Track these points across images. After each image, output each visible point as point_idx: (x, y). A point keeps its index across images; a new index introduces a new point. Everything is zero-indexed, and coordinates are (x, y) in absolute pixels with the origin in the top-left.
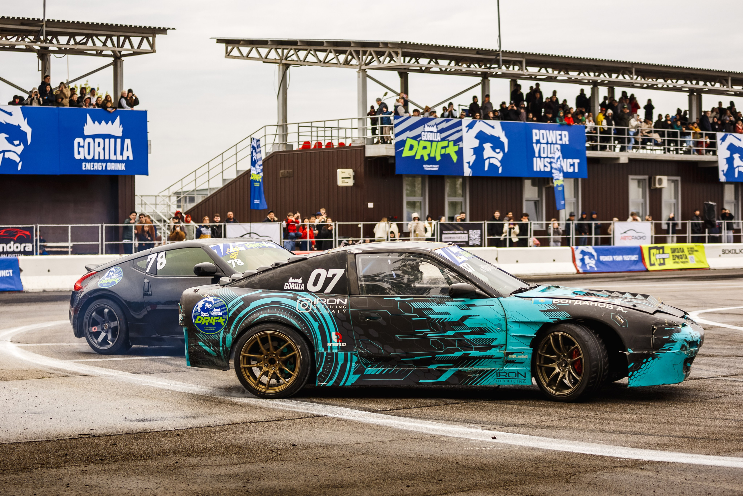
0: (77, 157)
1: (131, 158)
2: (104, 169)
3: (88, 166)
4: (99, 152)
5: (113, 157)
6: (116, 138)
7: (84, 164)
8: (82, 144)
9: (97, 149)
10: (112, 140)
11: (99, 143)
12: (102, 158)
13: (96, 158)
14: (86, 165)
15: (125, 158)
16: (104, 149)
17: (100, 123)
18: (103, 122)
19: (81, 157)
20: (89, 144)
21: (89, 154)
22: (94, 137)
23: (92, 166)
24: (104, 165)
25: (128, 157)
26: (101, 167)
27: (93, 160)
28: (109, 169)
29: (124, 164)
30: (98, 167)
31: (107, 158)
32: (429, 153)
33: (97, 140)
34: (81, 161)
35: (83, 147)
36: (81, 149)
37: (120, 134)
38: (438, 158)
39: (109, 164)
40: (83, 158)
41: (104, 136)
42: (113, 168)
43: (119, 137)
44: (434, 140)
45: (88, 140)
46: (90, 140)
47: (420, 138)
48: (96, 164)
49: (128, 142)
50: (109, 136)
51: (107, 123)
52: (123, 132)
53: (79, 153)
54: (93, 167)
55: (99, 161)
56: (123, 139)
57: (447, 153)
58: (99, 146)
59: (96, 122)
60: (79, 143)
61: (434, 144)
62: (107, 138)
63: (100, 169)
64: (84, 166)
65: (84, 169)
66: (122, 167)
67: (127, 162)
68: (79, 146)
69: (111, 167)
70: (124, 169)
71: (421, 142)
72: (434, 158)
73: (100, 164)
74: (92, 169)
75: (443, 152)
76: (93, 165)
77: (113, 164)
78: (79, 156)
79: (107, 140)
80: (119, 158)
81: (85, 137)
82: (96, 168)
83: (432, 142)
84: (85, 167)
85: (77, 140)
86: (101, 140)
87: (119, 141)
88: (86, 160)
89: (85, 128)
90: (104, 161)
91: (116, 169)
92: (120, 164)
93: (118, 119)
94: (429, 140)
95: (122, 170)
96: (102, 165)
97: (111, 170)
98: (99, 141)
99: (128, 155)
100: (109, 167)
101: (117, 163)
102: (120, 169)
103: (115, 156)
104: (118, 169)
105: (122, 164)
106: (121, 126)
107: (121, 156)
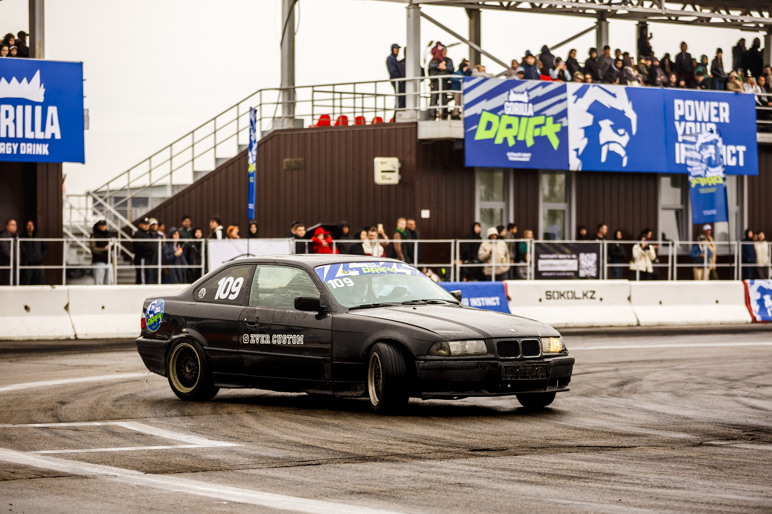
1: (58, 136)
2: (15, 152)
5: (29, 135)
6: (34, 104)
9: (4, 122)
10: (28, 108)
11: (7, 112)
12: (12, 135)
13: (3, 135)
15: (48, 136)
16: (15, 121)
17: (9, 81)
18: (14, 80)
24: (15, 146)
25: (53, 135)
26: (10, 149)
28: (22, 152)
29: (47, 145)
31: (20, 135)
32: (515, 134)
33: (4, 108)
37: (41, 99)
38: (530, 143)
39: (23, 145)
41: (15, 102)
42: (29, 151)
43: (38, 104)
44: (524, 114)
47: (502, 112)
48: (3, 144)
49: (53, 110)
50: (24, 102)
51: (20, 81)
52: (45, 95)
55: (7, 140)
56: (45, 106)
57: (543, 134)
58: (7, 116)
59: (3, 79)
61: (524, 120)
63: (9, 152)
66: (43, 150)
67: (51, 142)
69: (27, 149)
70: (47, 153)
71: (503, 117)
72: (524, 142)
73: (9, 144)
75: (537, 132)
77: (29, 145)
79: (20, 108)
80: (39, 135)
83: (520, 117)
86: (10, 108)
87: (38, 109)
90: (16, 140)
91: (34, 153)
92: (41, 145)
93: (37, 75)
94: (515, 114)
95: (44, 154)
96: (12, 147)
97: (26, 154)
98: (7, 109)
99: (53, 132)
100: (23, 150)
101: (36, 143)
102: (40, 153)
103: (33, 133)
104: (37, 153)
105: (44, 145)
106: (42, 85)
107: (43, 133)
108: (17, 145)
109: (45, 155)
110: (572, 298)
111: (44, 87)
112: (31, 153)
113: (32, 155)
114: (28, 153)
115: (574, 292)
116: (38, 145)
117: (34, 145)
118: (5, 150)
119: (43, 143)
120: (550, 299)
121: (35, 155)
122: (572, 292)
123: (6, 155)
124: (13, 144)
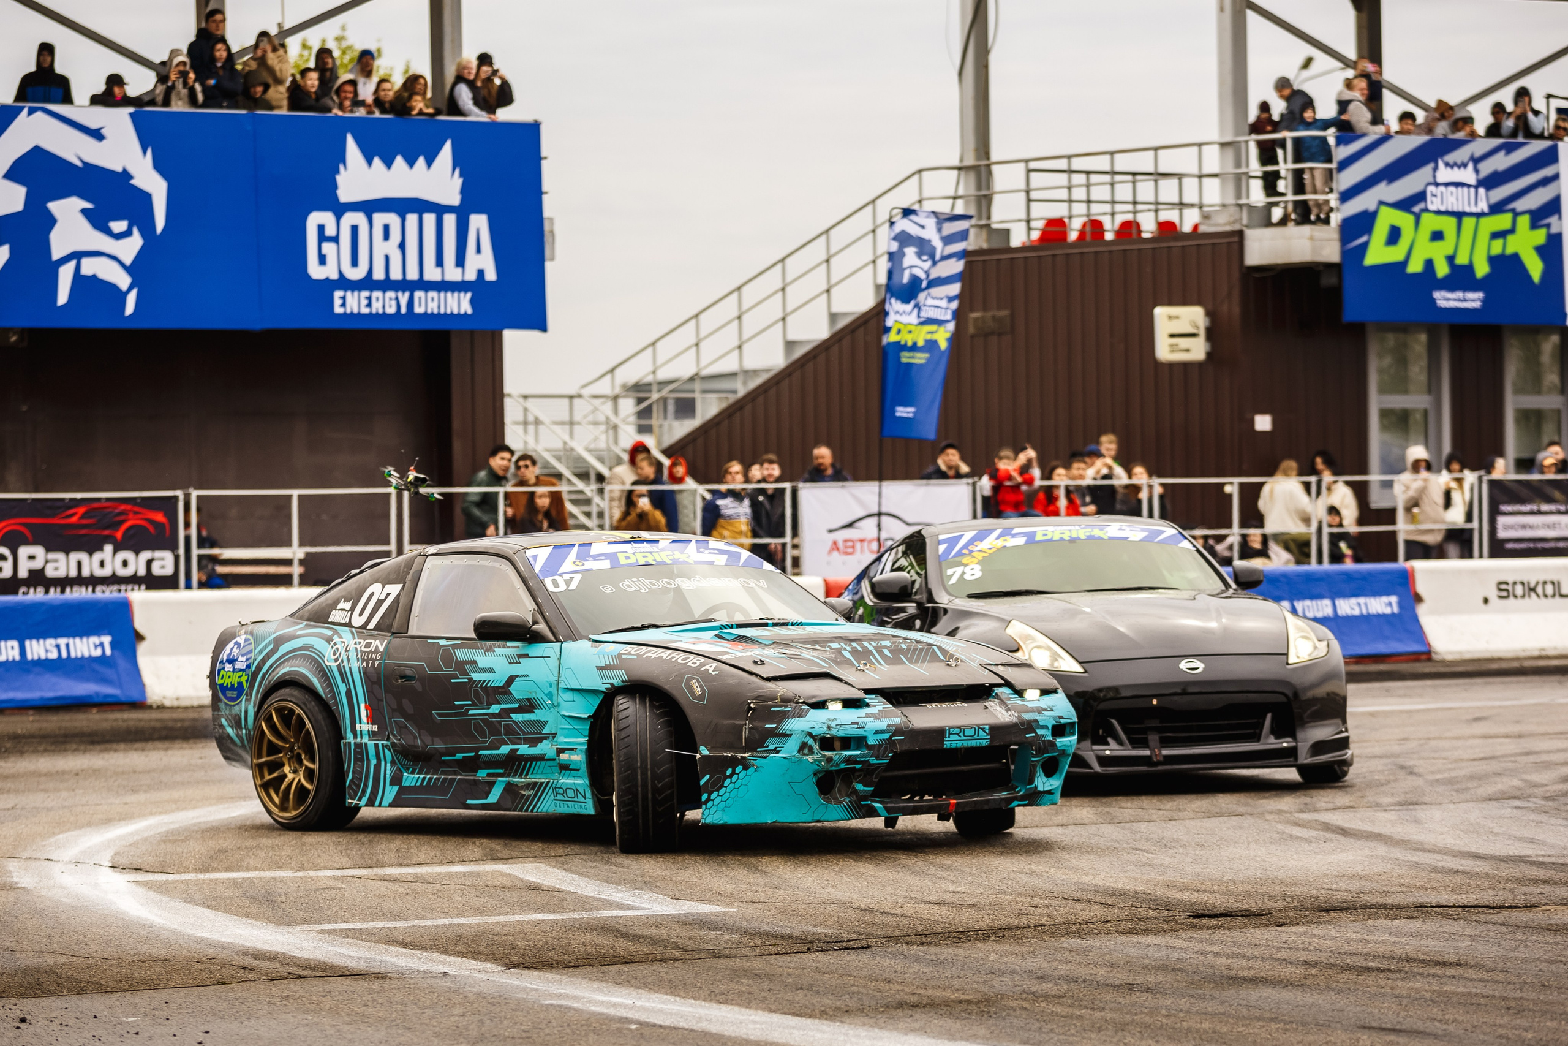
0: (316, 272)
1: (491, 276)
2: (403, 310)
3: (354, 303)
4: (387, 258)
5: (432, 274)
6: (440, 210)
7: (338, 294)
8: (330, 231)
9: (381, 248)
10: (430, 219)
11: (386, 228)
12: (396, 275)
13: (379, 275)
14: (344, 298)
15: (471, 276)
16: (402, 246)
17: (389, 163)
18: (399, 161)
19: (330, 272)
20: (355, 230)
21: (355, 262)
22: (369, 208)
23: (364, 302)
24: (404, 298)
25: (481, 273)
26: (394, 303)
27: (367, 283)
28: (418, 309)
29: (469, 295)
30: (385, 303)
31: (413, 275)
32: (1450, 252)
33: (380, 219)
34: (330, 286)
35: (335, 239)
36: (329, 248)
37: (453, 198)
38: (1482, 269)
39: (419, 294)
40: (334, 276)
41: (403, 206)
42: (432, 307)
43: (450, 209)
44: (1467, 209)
45: (351, 218)
46: (357, 218)
47: (1422, 206)
48: (377, 294)
49: (479, 223)
50: (420, 206)
51: (411, 163)
52: (463, 191)
53: (322, 260)
54: (369, 305)
55: (387, 285)
56: (462, 214)
57: (1510, 251)
58: (386, 236)
59: (377, 161)
60: (321, 228)
61: (1469, 223)
62: (413, 212)
63: (391, 310)
64: (337, 302)
65: (338, 310)
66: (460, 304)
67: (477, 287)
68: (322, 238)
69: (427, 303)
70: (470, 311)
71: (1425, 217)
72: (1469, 268)
73: (391, 294)
74: (365, 310)
75: (1497, 247)
76: (369, 298)
77: (432, 294)
78: (322, 268)
79: (412, 219)
80: (453, 274)
81: (340, 210)
82: (377, 307)
83: (1459, 216)
84: (343, 305)
85: (315, 219)
86: (393, 219)
87: (450, 220)
88: (344, 283)
89: (339, 178)
90: (404, 285)
91: (442, 311)
92: (456, 294)
93: (447, 148)
94: (1450, 209)
95: (462, 312)
96: (397, 299)
97: (426, 313)
98: (386, 222)
99: (481, 267)
100: (420, 305)
101: (446, 291)
102: (456, 311)
103: (439, 270)
104: (449, 312)
105: (462, 294)
106: (457, 171)
107: (459, 270)
108: (407, 294)
109: (466, 314)
110: (1554, 596)
111: (461, 175)
112: (436, 311)
113: (439, 314)
114: (429, 311)
115: (1559, 583)
116: (449, 294)
117: (442, 294)
118: (384, 307)
119: (460, 291)
120: (1507, 597)
121: (445, 314)
122: (1553, 583)
123: (384, 315)
124: (400, 294)
